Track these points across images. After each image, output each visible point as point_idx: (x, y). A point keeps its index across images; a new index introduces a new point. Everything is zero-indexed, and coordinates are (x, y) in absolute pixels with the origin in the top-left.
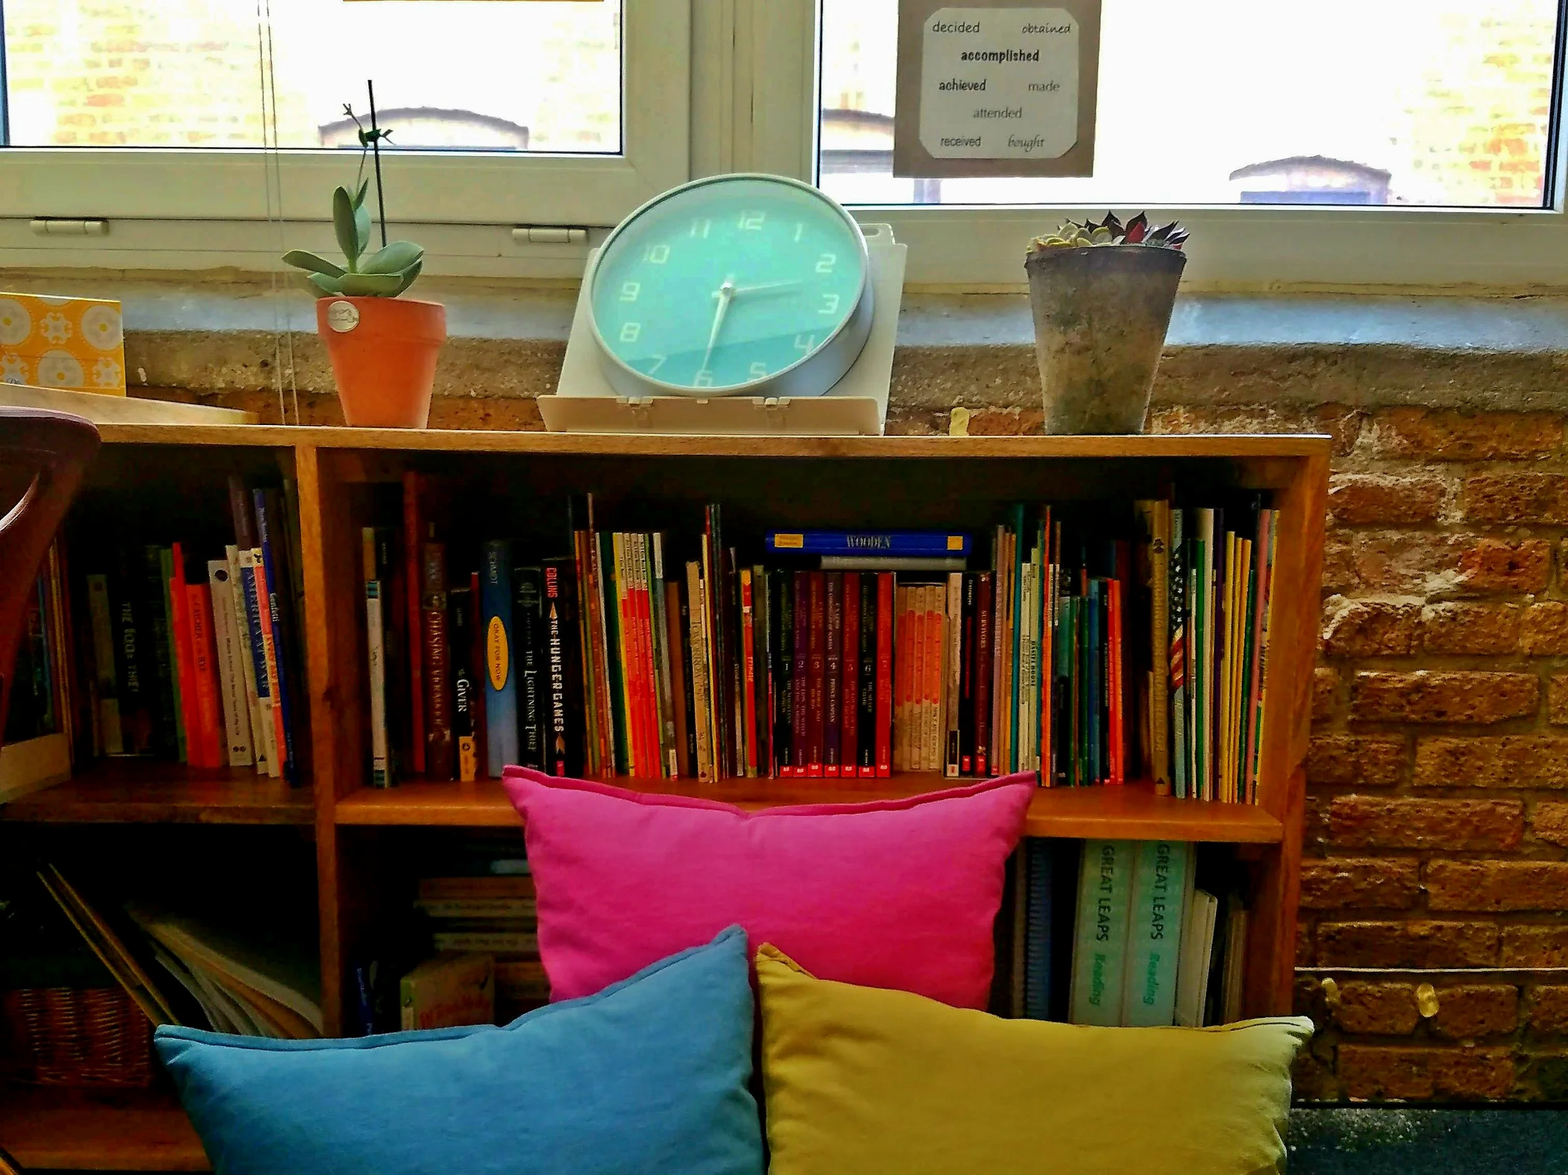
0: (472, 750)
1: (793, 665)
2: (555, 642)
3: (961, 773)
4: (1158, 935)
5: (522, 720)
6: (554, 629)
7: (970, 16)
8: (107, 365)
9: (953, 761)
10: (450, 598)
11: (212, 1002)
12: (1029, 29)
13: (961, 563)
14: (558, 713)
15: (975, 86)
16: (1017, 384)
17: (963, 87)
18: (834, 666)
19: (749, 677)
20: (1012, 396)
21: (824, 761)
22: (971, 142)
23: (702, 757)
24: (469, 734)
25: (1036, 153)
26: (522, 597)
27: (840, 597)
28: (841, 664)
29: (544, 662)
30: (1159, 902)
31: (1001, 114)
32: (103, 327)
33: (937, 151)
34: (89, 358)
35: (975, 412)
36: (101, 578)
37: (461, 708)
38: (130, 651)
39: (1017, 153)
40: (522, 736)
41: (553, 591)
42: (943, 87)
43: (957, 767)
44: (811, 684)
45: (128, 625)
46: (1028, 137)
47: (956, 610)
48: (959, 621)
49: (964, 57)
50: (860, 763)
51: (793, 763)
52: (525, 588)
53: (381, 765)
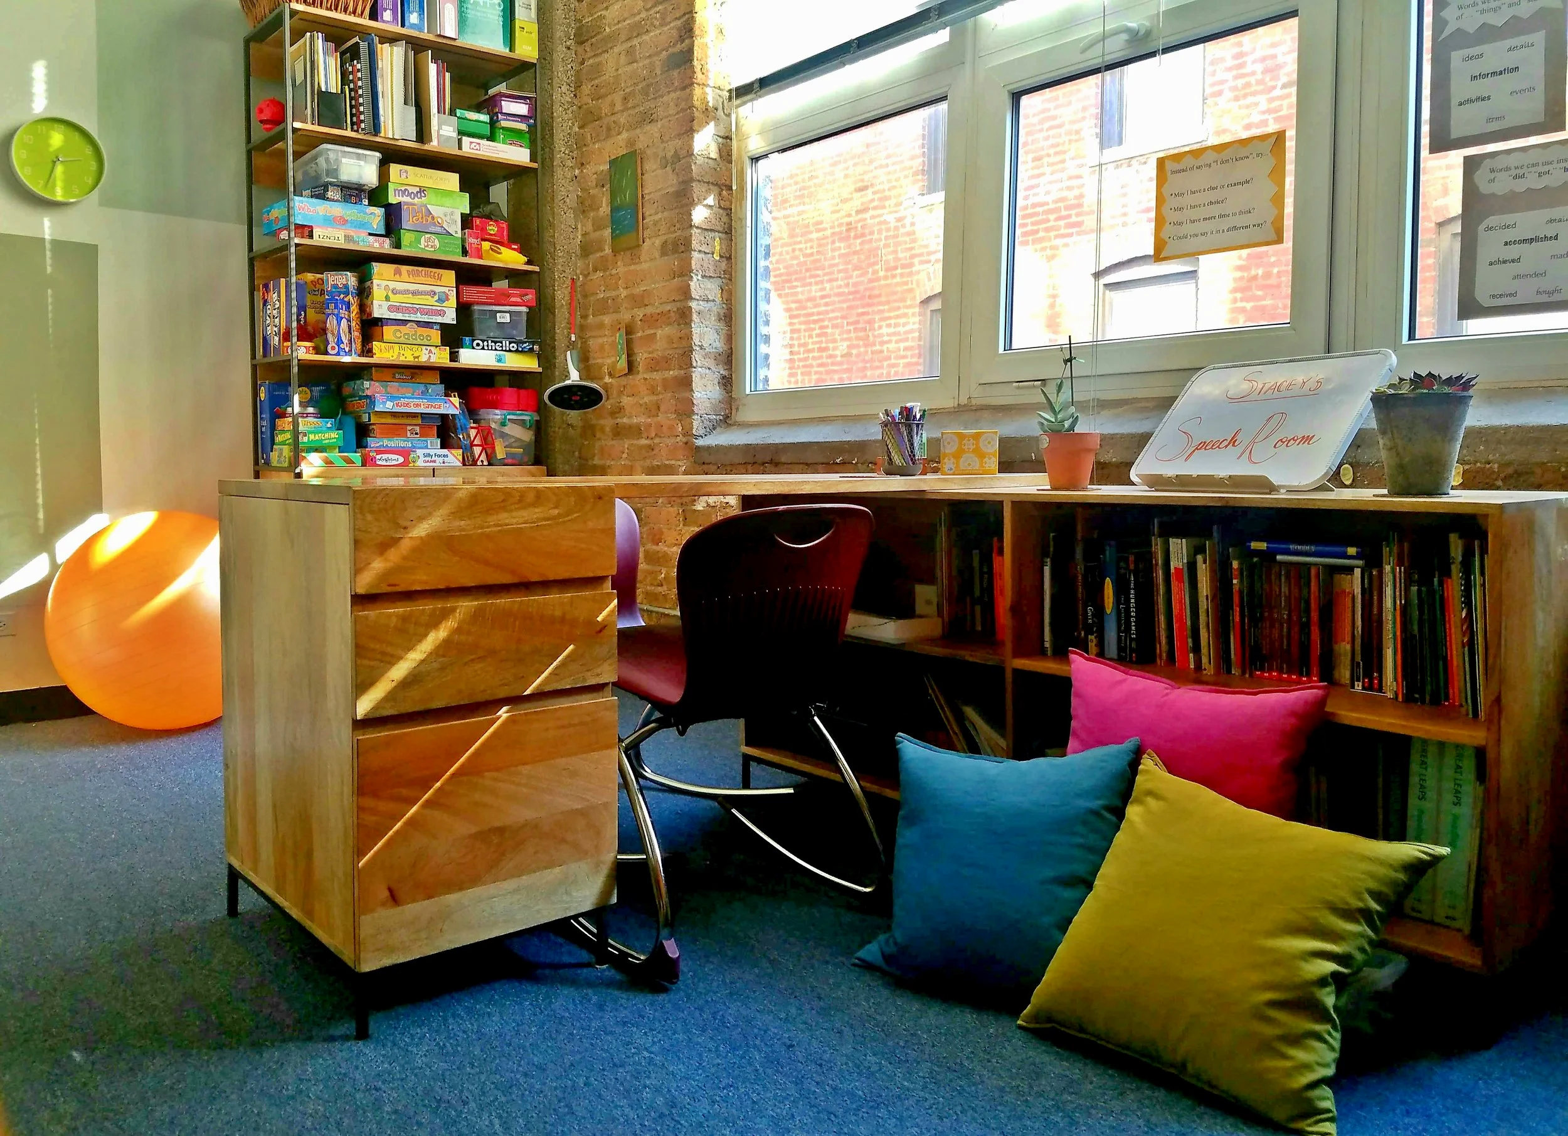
0: (1095, 642)
1: (1262, 614)
2: (1132, 592)
3: (1364, 688)
4: (1457, 803)
5: (1119, 631)
6: (1132, 586)
7: (1508, 218)
8: (990, 458)
9: (1358, 680)
10: (1086, 567)
11: (983, 744)
12: (1551, 221)
13: (1360, 563)
14: (1133, 628)
15: (1513, 261)
16: (1495, 449)
17: (1505, 262)
18: (1285, 616)
19: (1237, 619)
20: (1491, 457)
21: (1281, 671)
22: (1511, 295)
23: (1205, 660)
24: (1092, 634)
25: (1556, 297)
26: (1121, 568)
27: (1288, 577)
28: (1289, 615)
29: (1128, 602)
30: (1458, 782)
31: (1531, 276)
32: (989, 443)
33: (1487, 302)
34: (982, 456)
35: (1467, 467)
36: (977, 551)
37: (1090, 621)
38: (985, 586)
39: (1544, 298)
40: (1119, 638)
41: (1132, 567)
42: (1491, 264)
43: (1360, 684)
44: (1272, 626)
45: (986, 573)
46: (1551, 288)
47: (1358, 590)
48: (1360, 596)
49: (1506, 244)
50: (1301, 675)
51: (1262, 669)
52: (1122, 564)
53: (1047, 645)
